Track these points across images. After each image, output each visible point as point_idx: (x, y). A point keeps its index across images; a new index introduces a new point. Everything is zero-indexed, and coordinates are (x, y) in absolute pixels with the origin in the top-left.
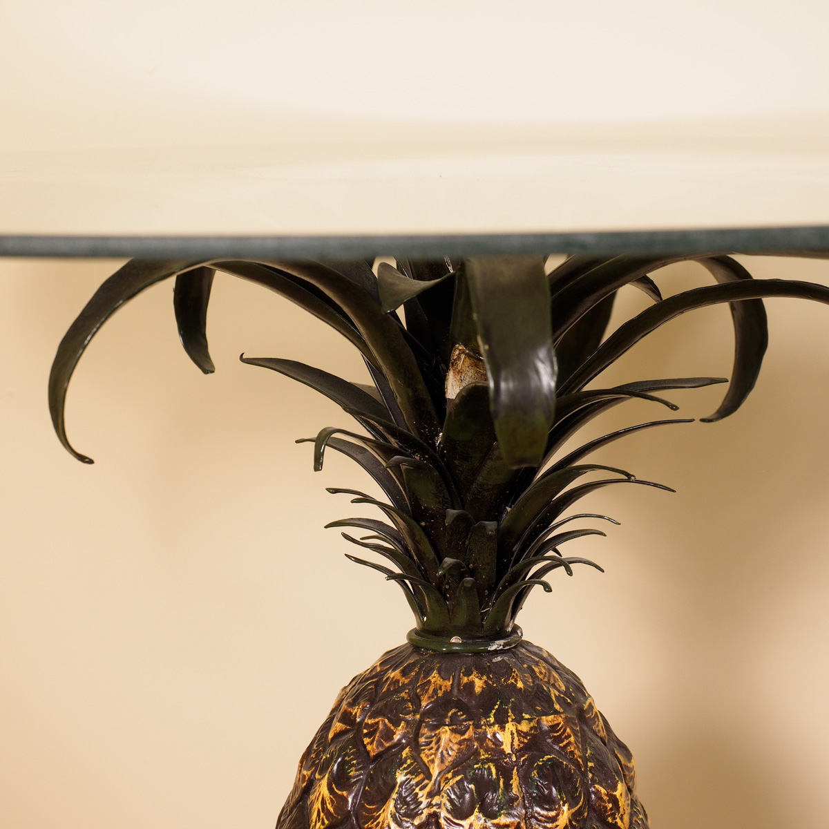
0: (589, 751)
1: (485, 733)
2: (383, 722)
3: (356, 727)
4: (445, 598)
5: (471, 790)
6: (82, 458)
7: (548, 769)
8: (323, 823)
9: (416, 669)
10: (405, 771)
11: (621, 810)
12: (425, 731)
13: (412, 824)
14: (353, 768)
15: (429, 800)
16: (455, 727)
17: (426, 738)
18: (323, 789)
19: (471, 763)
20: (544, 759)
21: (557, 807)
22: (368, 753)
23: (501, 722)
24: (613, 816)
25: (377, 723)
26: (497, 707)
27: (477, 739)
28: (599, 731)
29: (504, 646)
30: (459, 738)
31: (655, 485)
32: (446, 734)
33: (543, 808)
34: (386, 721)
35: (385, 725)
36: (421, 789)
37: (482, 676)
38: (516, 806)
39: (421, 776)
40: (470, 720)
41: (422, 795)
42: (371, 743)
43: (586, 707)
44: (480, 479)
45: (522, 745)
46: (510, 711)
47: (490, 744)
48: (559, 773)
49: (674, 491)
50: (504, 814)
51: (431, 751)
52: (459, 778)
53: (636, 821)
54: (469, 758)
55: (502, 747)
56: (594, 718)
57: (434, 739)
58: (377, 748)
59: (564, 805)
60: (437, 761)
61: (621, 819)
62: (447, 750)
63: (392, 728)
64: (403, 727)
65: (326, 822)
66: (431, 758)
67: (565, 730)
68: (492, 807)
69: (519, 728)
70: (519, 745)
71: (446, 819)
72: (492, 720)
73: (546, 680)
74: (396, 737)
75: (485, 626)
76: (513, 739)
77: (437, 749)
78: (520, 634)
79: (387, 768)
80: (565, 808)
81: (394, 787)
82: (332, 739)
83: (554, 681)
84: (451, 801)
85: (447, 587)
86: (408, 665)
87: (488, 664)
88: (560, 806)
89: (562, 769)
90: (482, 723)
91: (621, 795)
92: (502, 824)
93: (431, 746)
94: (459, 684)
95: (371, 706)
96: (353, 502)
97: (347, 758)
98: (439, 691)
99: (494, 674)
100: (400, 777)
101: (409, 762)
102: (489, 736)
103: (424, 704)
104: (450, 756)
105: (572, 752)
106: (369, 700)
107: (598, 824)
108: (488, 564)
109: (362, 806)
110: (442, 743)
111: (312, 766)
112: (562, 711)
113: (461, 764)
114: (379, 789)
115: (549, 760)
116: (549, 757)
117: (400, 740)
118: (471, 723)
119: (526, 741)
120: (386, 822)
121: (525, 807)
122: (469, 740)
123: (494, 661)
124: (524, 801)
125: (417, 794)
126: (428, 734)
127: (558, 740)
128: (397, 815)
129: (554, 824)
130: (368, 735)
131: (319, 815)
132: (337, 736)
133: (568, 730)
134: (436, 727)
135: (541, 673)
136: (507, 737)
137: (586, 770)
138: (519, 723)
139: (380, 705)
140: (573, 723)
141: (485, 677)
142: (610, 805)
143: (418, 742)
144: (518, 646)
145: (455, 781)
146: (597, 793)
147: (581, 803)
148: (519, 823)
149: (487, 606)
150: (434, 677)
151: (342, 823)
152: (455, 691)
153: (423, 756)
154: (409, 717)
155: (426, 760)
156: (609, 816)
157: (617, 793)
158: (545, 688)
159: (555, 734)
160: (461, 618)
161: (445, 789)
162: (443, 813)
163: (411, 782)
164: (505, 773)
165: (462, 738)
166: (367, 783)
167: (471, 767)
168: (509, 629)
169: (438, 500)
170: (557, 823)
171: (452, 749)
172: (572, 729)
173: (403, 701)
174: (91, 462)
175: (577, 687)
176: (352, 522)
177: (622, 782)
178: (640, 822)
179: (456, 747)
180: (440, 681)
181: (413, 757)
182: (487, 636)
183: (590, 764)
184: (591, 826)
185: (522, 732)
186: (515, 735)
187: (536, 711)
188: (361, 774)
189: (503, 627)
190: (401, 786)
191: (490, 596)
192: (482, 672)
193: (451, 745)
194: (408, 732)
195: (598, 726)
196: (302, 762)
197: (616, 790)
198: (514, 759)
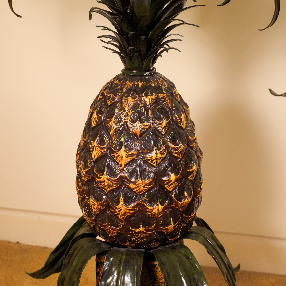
0: (173, 105)
1: (141, 99)
2: (112, 95)
3: (105, 97)
4: (131, 59)
5: (137, 115)
6: (18, 16)
7: (160, 109)
8: (95, 124)
9: (123, 80)
10: (118, 109)
11: (183, 122)
12: (124, 98)
13: (119, 125)
14: (104, 109)
15: (125, 118)
16: (133, 97)
17: (124, 100)
18: (95, 115)
19: (137, 107)
20: (159, 107)
21: (162, 120)
22: (108, 104)
23: (146, 96)
24: (180, 124)
25: (111, 96)
26: (145, 91)
27: (139, 101)
28: (178, 99)
29: (149, 74)
30: (134, 100)
31: (194, 25)
32: (130, 99)
33: (158, 121)
34: (113, 95)
35: (113, 96)
36: (122, 115)
37: (142, 82)
38: (150, 120)
39: (123, 111)
40: (137, 95)
41: (123, 116)
42: (109, 101)
43: (174, 92)
44: (141, 23)
45: (152, 102)
46: (149, 92)
47: (143, 102)
48: (163, 111)
49: (199, 27)
50: (146, 122)
51: (126, 104)
52: (133, 111)
53: (188, 126)
54: (136, 106)
55: (146, 103)
56: (176, 95)
57: (126, 100)
58: (110, 103)
59: (164, 120)
60: (127, 107)
61: (183, 125)
62: (130, 103)
63: (115, 97)
64: (118, 97)
65: (96, 124)
66: (125, 106)
67: (166, 98)
68: (143, 120)
69: (152, 97)
70: (151, 102)
71: (129, 123)
72: (144, 95)
73: (162, 84)
74: (116, 100)
75: (143, 68)
76: (150, 100)
77: (127, 103)
78: (155, 70)
79: (113, 109)
80: (165, 121)
81: (115, 114)
82: (99, 100)
83: (164, 84)
84: (131, 118)
85: (132, 56)
86: (121, 79)
87: (144, 79)
88: (163, 120)
89: (165, 109)
90: (141, 96)
91: (183, 118)
92: (145, 125)
93: (126, 102)
94: (135, 84)
95: (109, 91)
96: (102, 30)
97: (102, 106)
98: (129, 86)
99: (146, 82)
100: (117, 111)
101: (119, 107)
102: (143, 100)
103: (124, 90)
104: (131, 105)
105: (168, 105)
106: (109, 89)
107: (175, 126)
108: (144, 49)
109: (106, 119)
110: (129, 101)
111: (93, 108)
112: (165, 93)
113: (134, 108)
114: (110, 115)
115: (160, 107)
116: (160, 106)
117: (117, 100)
118: (137, 96)
119: (154, 101)
120: (112, 124)
121: (153, 120)
122: (137, 101)
123: (146, 78)
124: (152, 118)
125: (121, 116)
126: (125, 99)
127: (164, 101)
128: (115, 122)
129: (161, 125)
130: (108, 99)
131: (94, 122)
132: (100, 99)
133: (167, 98)
134: (127, 97)
135: (160, 82)
136: (148, 100)
137: (172, 110)
138: (152, 96)
139: (112, 90)
140: (169, 97)
141: (142, 83)
142: (179, 121)
143: (122, 101)
144: (154, 73)
145: (132, 112)
146: (175, 117)
147: (170, 120)
148: (151, 125)
149: (144, 61)
150: (128, 82)
151: (100, 124)
152: (134, 86)
153: (123, 105)
154: (120, 94)
155: (124, 106)
156: (179, 123)
157: (182, 117)
158: (161, 86)
159: (163, 100)
160: (136, 65)
161: (129, 114)
162: (128, 122)
163: (120, 113)
164: (147, 110)
165: (135, 100)
166: (107, 113)
167: (137, 108)
168: (151, 69)
169: (128, 30)
170: (162, 125)
171: (131, 103)
172: (168, 98)
173: (118, 89)
174: (21, 17)
175: (172, 86)
176: (105, 36)
177: (184, 114)
178: (189, 126)
179: (132, 103)
180: (129, 84)
181: (120, 105)
182: (144, 71)
183: (173, 109)
184: (173, 126)
185: (153, 99)
186: (150, 99)
187: (157, 93)
188: (106, 110)
189: (149, 68)
190: (116, 114)
191: (145, 59)
192: (142, 81)
193: (131, 102)
194: (119, 98)
195: (177, 98)
196: (90, 107)
197: (181, 116)
198: (150, 106)
